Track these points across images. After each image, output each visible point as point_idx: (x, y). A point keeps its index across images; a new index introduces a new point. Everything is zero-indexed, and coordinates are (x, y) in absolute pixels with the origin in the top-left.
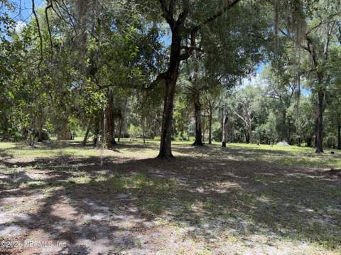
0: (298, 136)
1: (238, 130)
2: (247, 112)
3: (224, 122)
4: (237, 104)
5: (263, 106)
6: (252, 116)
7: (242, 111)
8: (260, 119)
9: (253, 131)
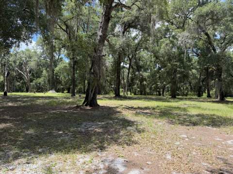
0: (62, 87)
1: (19, 82)
2: (26, 69)
3: (6, 75)
4: (18, 62)
5: (38, 66)
6: (30, 72)
7: (22, 68)
8: (36, 74)
9: (31, 83)
